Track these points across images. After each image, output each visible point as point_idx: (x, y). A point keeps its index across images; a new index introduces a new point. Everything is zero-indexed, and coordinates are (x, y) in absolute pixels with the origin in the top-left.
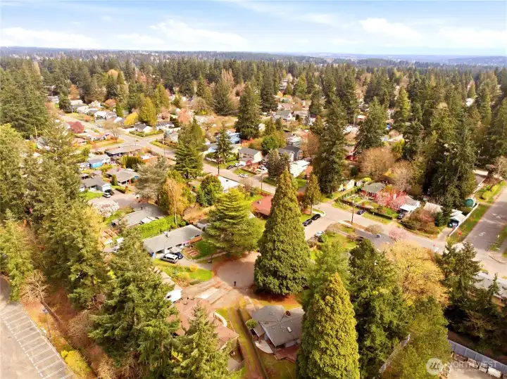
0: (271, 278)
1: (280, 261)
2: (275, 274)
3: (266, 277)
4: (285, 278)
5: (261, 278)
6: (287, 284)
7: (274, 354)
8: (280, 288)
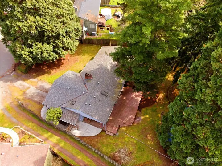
0: (39, 45)
1: (41, 16)
2: (41, 37)
3: (31, 46)
4: (58, 37)
5: (25, 52)
6: (63, 43)
7: (104, 131)
8: (56, 53)
